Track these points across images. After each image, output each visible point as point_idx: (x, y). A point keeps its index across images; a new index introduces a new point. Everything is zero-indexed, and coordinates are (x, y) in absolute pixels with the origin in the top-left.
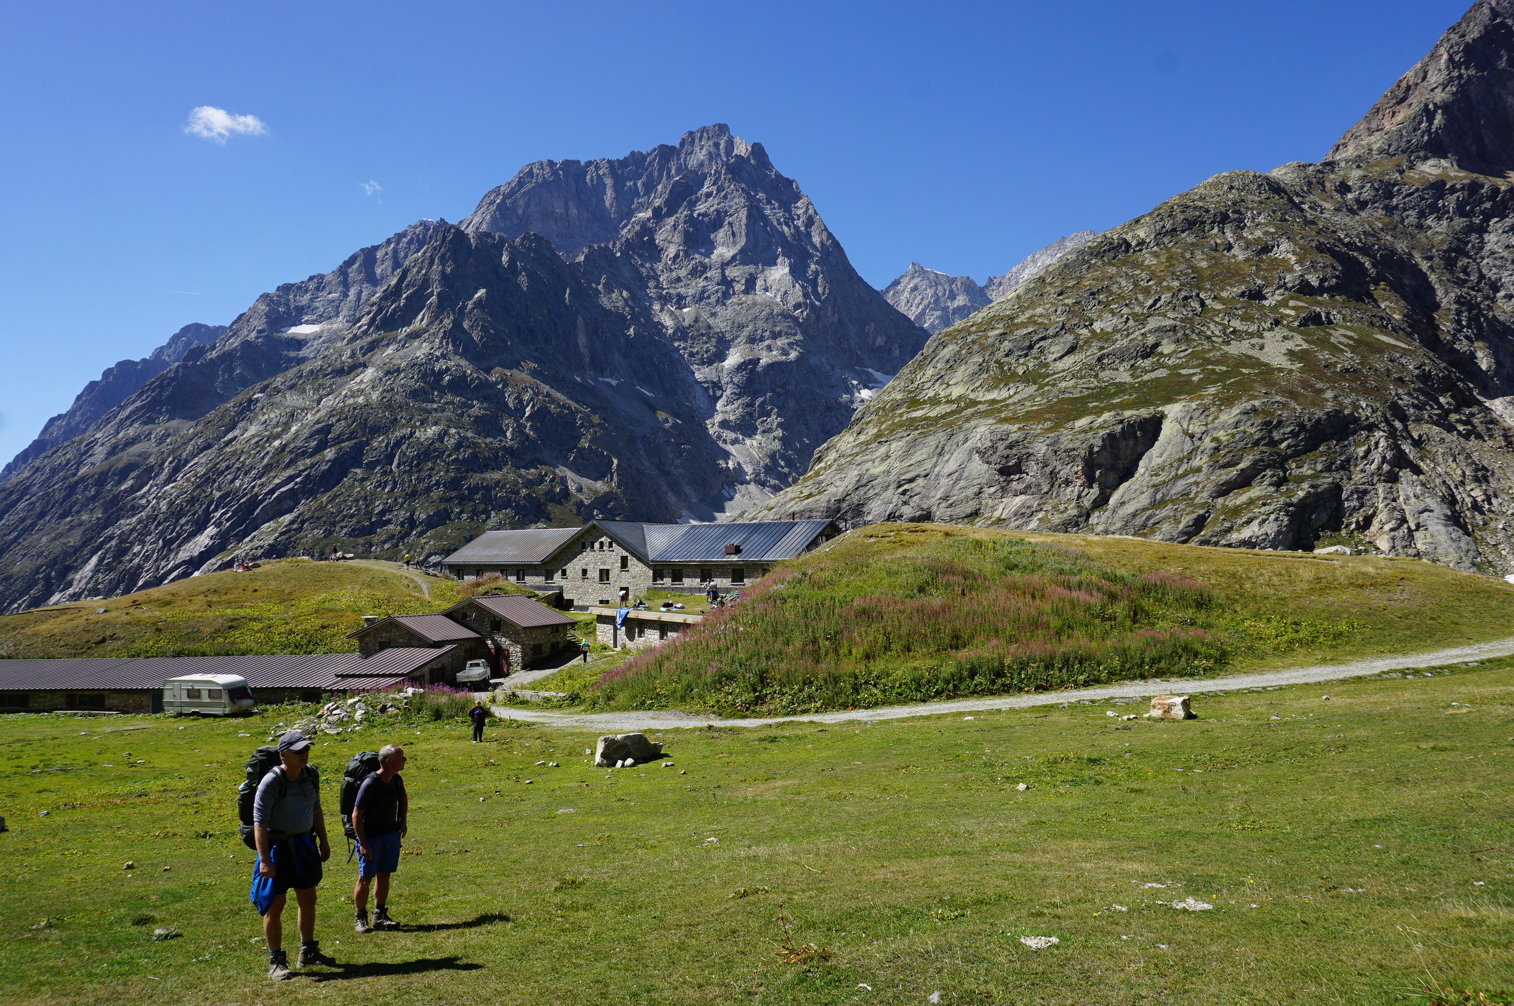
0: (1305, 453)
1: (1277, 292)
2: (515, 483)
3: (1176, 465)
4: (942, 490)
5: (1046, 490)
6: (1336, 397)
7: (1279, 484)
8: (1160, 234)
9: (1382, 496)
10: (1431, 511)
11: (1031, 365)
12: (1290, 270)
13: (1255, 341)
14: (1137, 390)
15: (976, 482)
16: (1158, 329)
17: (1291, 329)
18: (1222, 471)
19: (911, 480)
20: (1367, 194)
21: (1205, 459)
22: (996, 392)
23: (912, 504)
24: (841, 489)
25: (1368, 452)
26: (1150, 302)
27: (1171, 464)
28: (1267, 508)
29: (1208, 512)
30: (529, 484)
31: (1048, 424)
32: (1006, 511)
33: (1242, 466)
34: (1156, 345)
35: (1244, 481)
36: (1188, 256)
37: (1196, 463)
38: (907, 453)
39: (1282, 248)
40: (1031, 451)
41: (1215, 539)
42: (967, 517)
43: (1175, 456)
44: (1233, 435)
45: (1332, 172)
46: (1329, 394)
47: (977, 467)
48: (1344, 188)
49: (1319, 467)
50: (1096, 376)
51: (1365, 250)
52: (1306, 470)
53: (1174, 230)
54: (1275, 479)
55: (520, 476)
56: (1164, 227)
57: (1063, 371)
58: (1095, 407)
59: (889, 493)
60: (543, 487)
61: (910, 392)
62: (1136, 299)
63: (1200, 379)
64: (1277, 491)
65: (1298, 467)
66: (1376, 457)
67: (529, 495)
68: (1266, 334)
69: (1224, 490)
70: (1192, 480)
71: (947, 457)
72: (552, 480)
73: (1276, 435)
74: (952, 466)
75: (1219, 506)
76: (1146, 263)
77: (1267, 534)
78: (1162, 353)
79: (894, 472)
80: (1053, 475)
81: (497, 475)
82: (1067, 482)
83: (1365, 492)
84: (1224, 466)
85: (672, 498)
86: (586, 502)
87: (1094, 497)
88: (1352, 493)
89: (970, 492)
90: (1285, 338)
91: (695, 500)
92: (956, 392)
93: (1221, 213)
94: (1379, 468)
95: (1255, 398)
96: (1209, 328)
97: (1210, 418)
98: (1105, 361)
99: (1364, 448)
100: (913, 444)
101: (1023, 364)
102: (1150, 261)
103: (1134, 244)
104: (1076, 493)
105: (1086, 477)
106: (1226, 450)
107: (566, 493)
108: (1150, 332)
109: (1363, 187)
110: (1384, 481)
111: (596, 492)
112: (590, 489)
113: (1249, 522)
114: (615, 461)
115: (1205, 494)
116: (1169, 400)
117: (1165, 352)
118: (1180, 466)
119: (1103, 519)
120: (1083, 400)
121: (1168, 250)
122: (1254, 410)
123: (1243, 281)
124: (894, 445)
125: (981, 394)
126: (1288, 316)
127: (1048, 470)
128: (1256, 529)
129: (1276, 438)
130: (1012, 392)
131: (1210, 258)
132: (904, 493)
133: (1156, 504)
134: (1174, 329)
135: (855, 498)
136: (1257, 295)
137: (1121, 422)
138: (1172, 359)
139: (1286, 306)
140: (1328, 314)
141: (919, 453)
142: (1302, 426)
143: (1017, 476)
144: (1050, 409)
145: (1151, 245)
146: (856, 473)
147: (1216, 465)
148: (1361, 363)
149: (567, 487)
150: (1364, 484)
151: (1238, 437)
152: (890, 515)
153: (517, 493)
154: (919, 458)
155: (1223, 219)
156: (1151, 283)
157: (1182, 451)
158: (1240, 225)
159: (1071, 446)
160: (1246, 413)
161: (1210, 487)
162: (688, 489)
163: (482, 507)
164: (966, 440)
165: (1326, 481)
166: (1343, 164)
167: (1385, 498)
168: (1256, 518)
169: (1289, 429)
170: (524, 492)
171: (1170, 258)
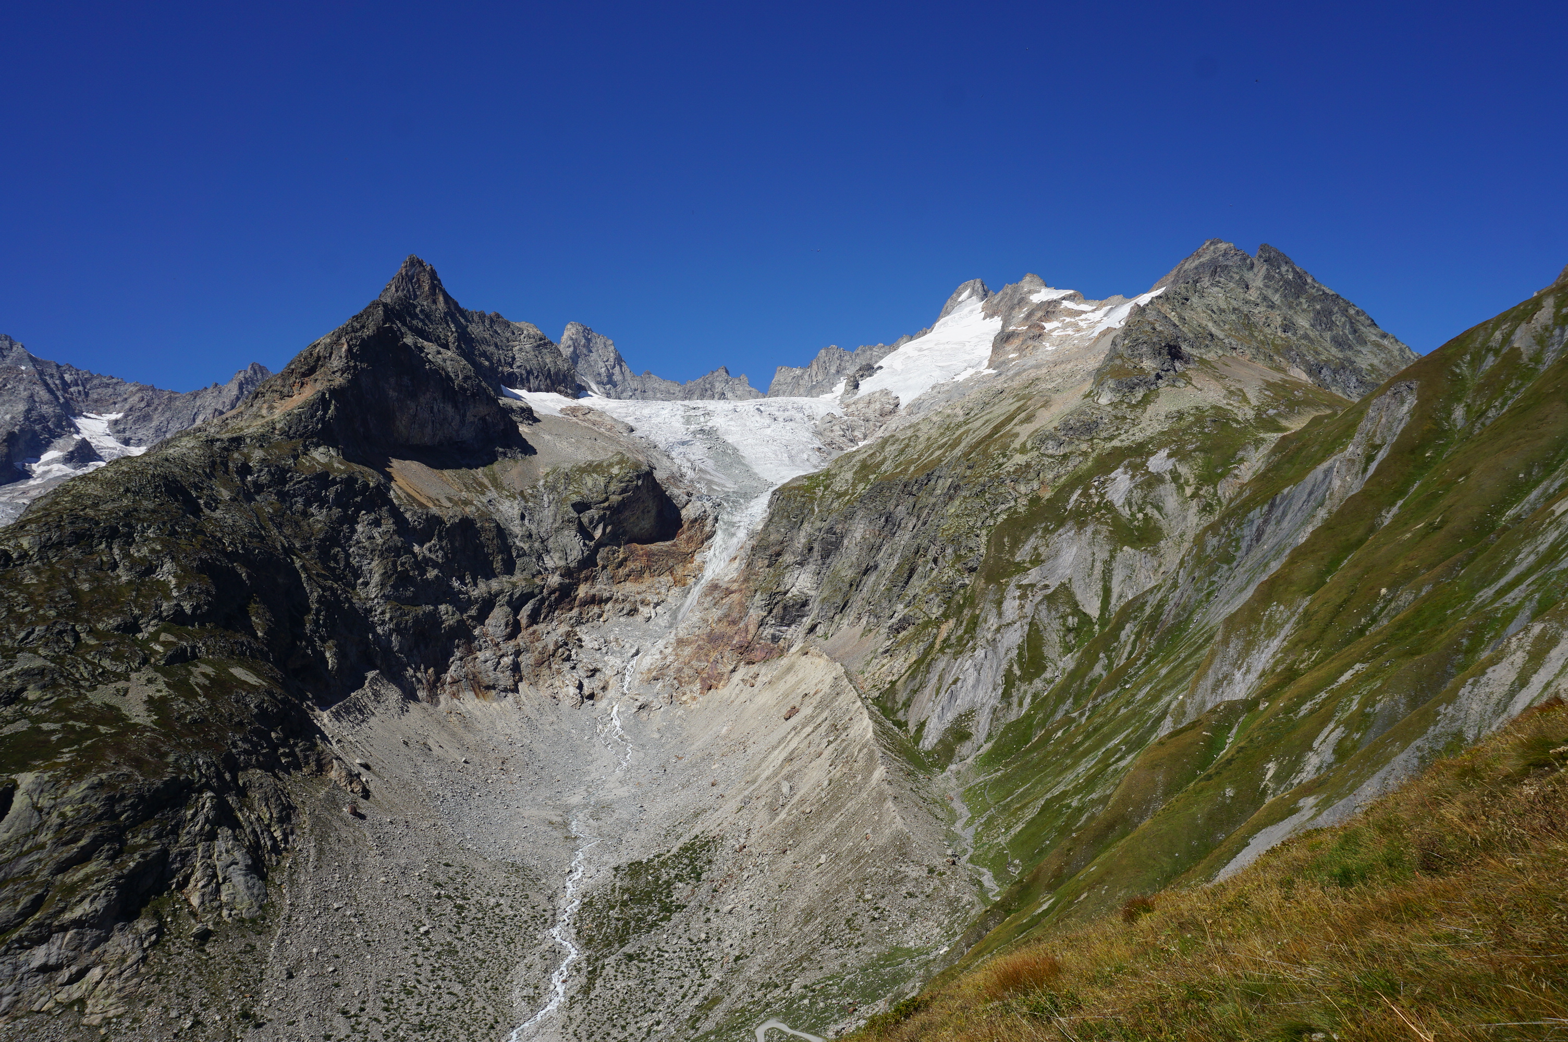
0: (141, 822)
1: (152, 622)
3: (21, 840)
6: (176, 760)
7: (112, 858)
8: (45, 546)
9: (200, 855)
10: (237, 864)
12: (168, 597)
13: (121, 684)
16: (27, 674)
17: (157, 668)
18: (64, 848)
20: (264, 478)
21: (50, 835)
25: (194, 815)
26: (22, 634)
27: (17, 840)
28: (100, 884)
29: (46, 890)
33: (82, 843)
34: (23, 689)
35: (84, 857)
36: (71, 575)
37: (42, 838)
39: (165, 568)
41: (48, 921)
43: (22, 832)
44: (78, 811)
45: (237, 448)
46: (171, 758)
49: (152, 835)
51: (247, 559)
52: (140, 840)
53: (61, 543)
54: (111, 852)
56: (50, 539)
62: (8, 630)
63: (59, 739)
64: (111, 864)
65: (133, 838)
66: (201, 818)
68: (133, 676)
69: (63, 867)
70: (35, 857)
73: (118, 809)
75: (57, 883)
76: (26, 581)
77: (96, 911)
78: (26, 699)
83: (188, 853)
84: (66, 843)
88: (176, 856)
90: (150, 681)
93: (111, 527)
94: (202, 828)
95: (103, 769)
96: (78, 669)
97: (60, 792)
99: (192, 812)
102: (30, 579)
103: (15, 556)
106: (70, 827)
108: (17, 674)
110: (204, 840)
113: (82, 900)
115: (45, 872)
116: (24, 767)
117: (30, 698)
118: (25, 842)
121: (52, 566)
122: (101, 784)
123: (120, 612)
126: (157, 652)
128: (87, 907)
129: (118, 811)
131: (94, 579)
134: (42, 672)
136: (132, 627)
138: (36, 709)
139: (157, 641)
140: (194, 648)
142: (141, 797)
145: (34, 558)
147: (60, 842)
148: (210, 709)
150: (187, 846)
151: (82, 812)
155: (112, 534)
156: (27, 609)
157: (29, 826)
158: (129, 540)
160: (92, 788)
161: (52, 864)
165: (156, 848)
167: (203, 857)
168: (89, 895)
169: (130, 802)
171: (51, 578)
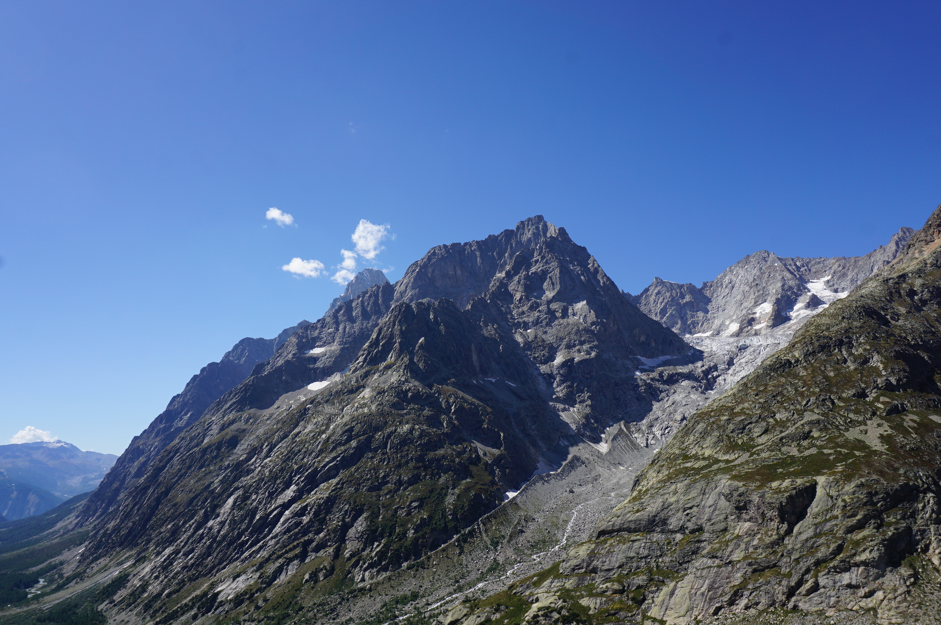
0: (891, 509)
1: (874, 391)
2: (452, 455)
3: (825, 513)
4: (707, 515)
5: (760, 522)
6: (905, 473)
7: (878, 528)
8: (806, 355)
9: (933, 533)
11: (745, 439)
12: (880, 376)
13: (863, 427)
14: (802, 462)
15: (724, 512)
16: (810, 423)
17: (882, 418)
18: (849, 520)
19: (691, 508)
20: (926, 296)
21: (839, 511)
22: (728, 455)
23: (692, 522)
24: (655, 509)
25: (924, 507)
26: (804, 402)
27: (822, 512)
28: (873, 543)
29: (843, 542)
30: (459, 454)
31: (758, 484)
32: (741, 531)
33: (858, 517)
34: (810, 431)
35: (860, 526)
36: (823, 369)
37: (835, 513)
38: (686, 493)
39: (875, 359)
40: (751, 499)
41: (848, 560)
42: (721, 531)
43: (824, 508)
44: (852, 499)
45: (904, 281)
46: (902, 471)
47: (723, 502)
48: (912, 293)
49: (899, 517)
50: (780, 450)
51: (925, 347)
52: (892, 519)
53: (814, 352)
54: (876, 525)
55: (454, 450)
56: (808, 350)
57: (762, 444)
58: (781, 473)
59: (680, 514)
60: (466, 455)
61: (683, 450)
62: (797, 400)
63: (834, 458)
64: (877, 532)
65: (887, 517)
66: (928, 509)
67: (460, 462)
68: (869, 422)
69: (850, 530)
70: (834, 523)
71: (707, 496)
72: (470, 450)
73: (875, 500)
74: (710, 502)
75: (849, 539)
76: (801, 374)
77: (874, 558)
78: (813, 437)
79: (681, 502)
80: (763, 515)
81: (441, 452)
82: (771, 520)
83: (924, 531)
84: (849, 517)
85: (532, 450)
86: (490, 462)
87: (785, 529)
88: (917, 531)
89: (722, 517)
90: (879, 425)
91: (545, 450)
92: (707, 453)
93: (839, 340)
94: (931, 516)
95: (862, 476)
96: (837, 420)
97: (840, 488)
98: (784, 441)
99: (922, 505)
100: (689, 487)
101: (741, 438)
102: (803, 373)
103: (793, 361)
104: (776, 526)
105: (780, 518)
106: (850, 508)
107: (478, 457)
108: (806, 423)
109: (923, 291)
110: (934, 524)
111: (494, 455)
112: (490, 453)
113: (864, 550)
114: (502, 434)
115: (841, 532)
116: (819, 473)
117: (815, 436)
118: (827, 514)
119: (791, 542)
120: (774, 467)
121: (812, 365)
122: (862, 485)
123: (853, 387)
124: (679, 485)
125: (720, 456)
126: (880, 408)
127: (761, 511)
128: (868, 555)
129: (875, 501)
130: (737, 456)
131: (835, 370)
132: (687, 514)
133: (817, 535)
134: (818, 422)
135: (662, 515)
136: (862, 395)
137: (795, 488)
138: (819, 442)
139: (878, 401)
140: (902, 404)
141: (692, 492)
142: (887, 493)
143: (745, 511)
144: (758, 472)
145: (802, 362)
146: (661, 500)
147: (847, 516)
148: (921, 441)
149: (478, 453)
150: (923, 526)
151: (855, 500)
152: (681, 527)
153: (454, 461)
154: (693, 496)
155: (840, 344)
156: (804, 389)
157: (827, 505)
158: (850, 346)
159: (771, 501)
160: (857, 486)
161: (843, 528)
162: (540, 443)
163: (436, 471)
164: (716, 487)
165: (903, 525)
166: (910, 275)
167: (935, 534)
168: (868, 548)
169: (881, 496)
170: (457, 460)
171: (813, 371)
